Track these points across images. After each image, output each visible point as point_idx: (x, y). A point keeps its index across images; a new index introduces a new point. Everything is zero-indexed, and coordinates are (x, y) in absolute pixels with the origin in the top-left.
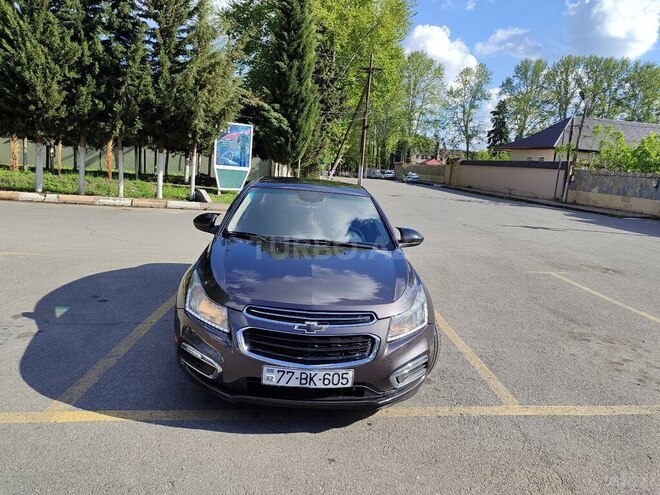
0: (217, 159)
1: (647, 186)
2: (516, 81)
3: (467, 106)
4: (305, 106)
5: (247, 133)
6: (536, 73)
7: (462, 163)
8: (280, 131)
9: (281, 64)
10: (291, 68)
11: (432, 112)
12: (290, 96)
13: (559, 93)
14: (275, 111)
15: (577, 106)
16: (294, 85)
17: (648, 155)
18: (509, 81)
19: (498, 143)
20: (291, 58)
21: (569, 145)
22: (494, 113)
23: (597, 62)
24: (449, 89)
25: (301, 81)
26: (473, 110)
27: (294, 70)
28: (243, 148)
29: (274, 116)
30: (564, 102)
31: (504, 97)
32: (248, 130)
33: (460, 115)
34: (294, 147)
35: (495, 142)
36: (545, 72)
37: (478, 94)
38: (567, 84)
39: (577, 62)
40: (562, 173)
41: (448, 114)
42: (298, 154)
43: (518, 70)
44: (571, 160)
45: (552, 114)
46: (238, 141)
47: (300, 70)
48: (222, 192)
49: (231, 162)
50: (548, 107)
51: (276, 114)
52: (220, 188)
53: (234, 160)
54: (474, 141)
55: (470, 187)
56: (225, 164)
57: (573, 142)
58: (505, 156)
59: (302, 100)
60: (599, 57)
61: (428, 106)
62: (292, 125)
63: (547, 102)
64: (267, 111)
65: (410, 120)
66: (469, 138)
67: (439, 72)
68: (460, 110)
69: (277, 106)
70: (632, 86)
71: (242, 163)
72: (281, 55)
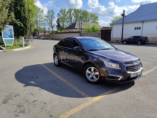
0: (3, 37)
1: (96, 35)
2: (60, 14)
3: (50, 20)
4: (27, 20)
5: (11, 28)
6: (64, 12)
7: (55, 33)
8: (21, 27)
9: (18, 8)
10: (21, 9)
11: (42, 21)
12: (22, 17)
13: (70, 17)
14: (18, 21)
15: (73, 19)
16: (23, 14)
17: (95, 29)
18: (59, 14)
19: (59, 28)
20: (21, 6)
21: (80, 28)
22: (57, 21)
23: (76, 10)
24: (45, 16)
25: (25, 13)
26: (52, 21)
27: (22, 10)
28: (11, 33)
29: (18, 23)
30: (71, 18)
31: (59, 18)
32: (12, 27)
33: (49, 22)
34: (26, 31)
35: (58, 28)
36: (66, 12)
37: (52, 17)
38: (71, 14)
39: (72, 10)
40: (79, 34)
41: (46, 22)
42: (27, 33)
43: (60, 11)
44: (81, 31)
45: (69, 21)
46: (9, 31)
47: (24, 10)
48: (7, 46)
49: (8, 37)
50: (68, 20)
51: (19, 22)
52: (6, 45)
53: (9, 36)
54: (53, 28)
55: (58, 39)
56: (6, 38)
57: (81, 27)
58: (63, 31)
59: (26, 18)
60: (76, 9)
61: (41, 20)
62: (24, 25)
63: (68, 19)
64: (16, 22)
65: (37, 23)
66: (52, 27)
67: (42, 11)
68: (49, 21)
69: (19, 20)
70: (83, 15)
71: (11, 37)
72: (18, 5)
